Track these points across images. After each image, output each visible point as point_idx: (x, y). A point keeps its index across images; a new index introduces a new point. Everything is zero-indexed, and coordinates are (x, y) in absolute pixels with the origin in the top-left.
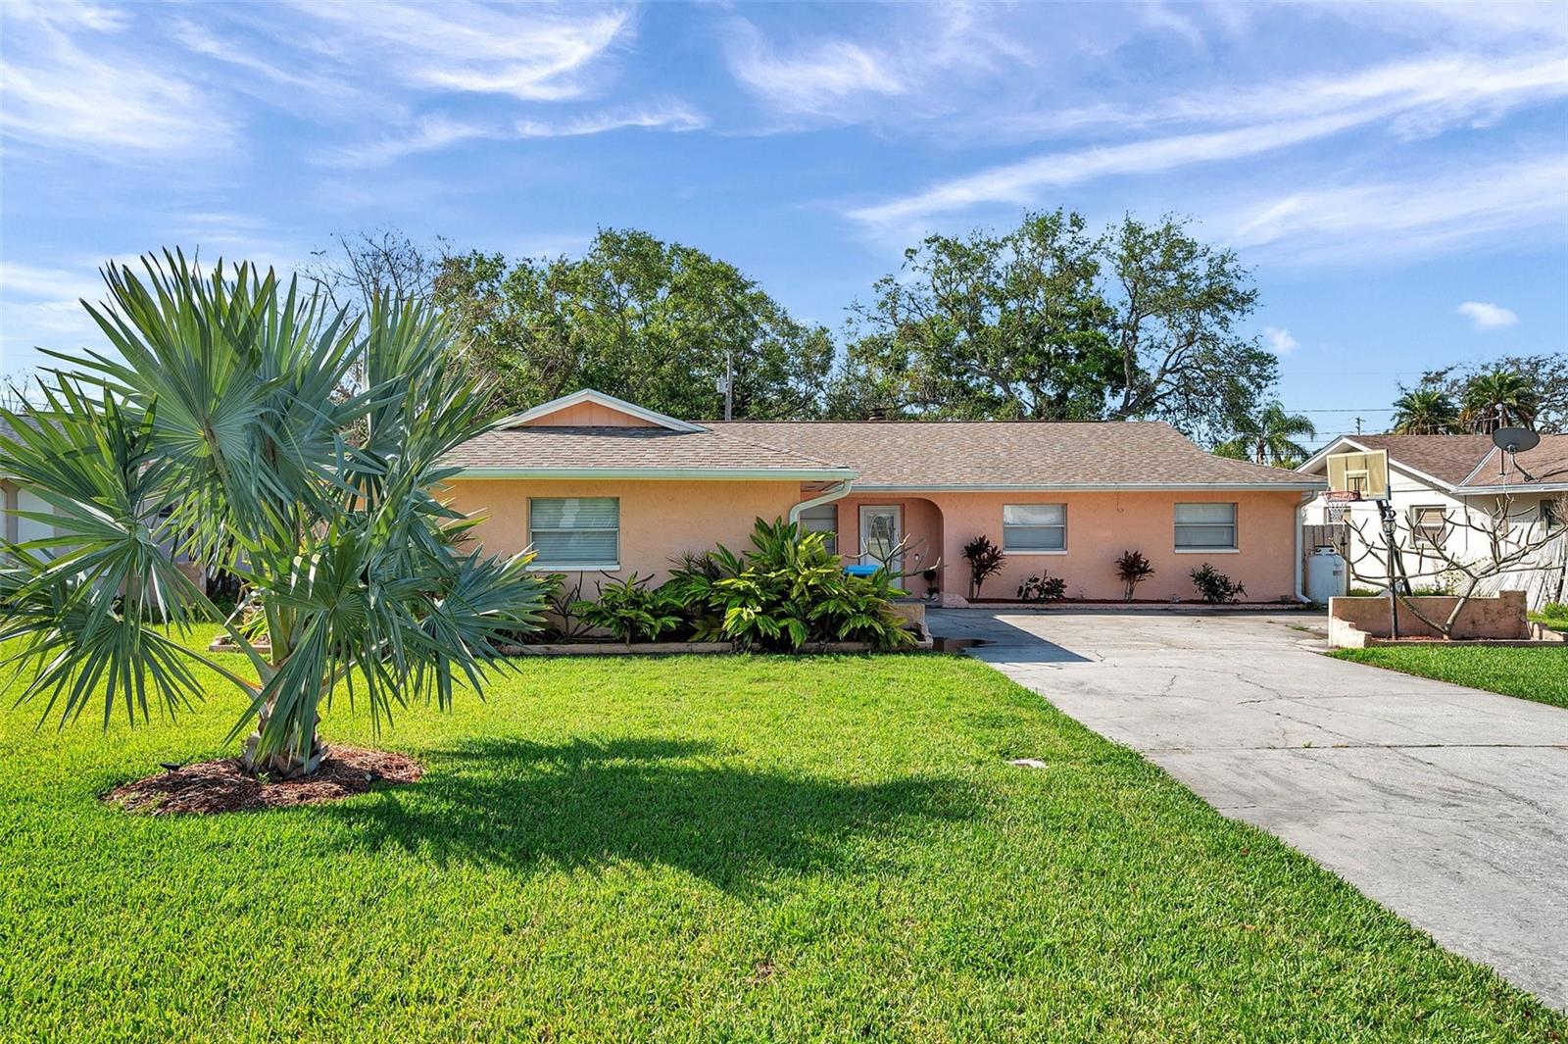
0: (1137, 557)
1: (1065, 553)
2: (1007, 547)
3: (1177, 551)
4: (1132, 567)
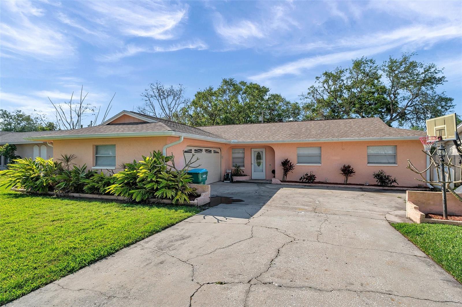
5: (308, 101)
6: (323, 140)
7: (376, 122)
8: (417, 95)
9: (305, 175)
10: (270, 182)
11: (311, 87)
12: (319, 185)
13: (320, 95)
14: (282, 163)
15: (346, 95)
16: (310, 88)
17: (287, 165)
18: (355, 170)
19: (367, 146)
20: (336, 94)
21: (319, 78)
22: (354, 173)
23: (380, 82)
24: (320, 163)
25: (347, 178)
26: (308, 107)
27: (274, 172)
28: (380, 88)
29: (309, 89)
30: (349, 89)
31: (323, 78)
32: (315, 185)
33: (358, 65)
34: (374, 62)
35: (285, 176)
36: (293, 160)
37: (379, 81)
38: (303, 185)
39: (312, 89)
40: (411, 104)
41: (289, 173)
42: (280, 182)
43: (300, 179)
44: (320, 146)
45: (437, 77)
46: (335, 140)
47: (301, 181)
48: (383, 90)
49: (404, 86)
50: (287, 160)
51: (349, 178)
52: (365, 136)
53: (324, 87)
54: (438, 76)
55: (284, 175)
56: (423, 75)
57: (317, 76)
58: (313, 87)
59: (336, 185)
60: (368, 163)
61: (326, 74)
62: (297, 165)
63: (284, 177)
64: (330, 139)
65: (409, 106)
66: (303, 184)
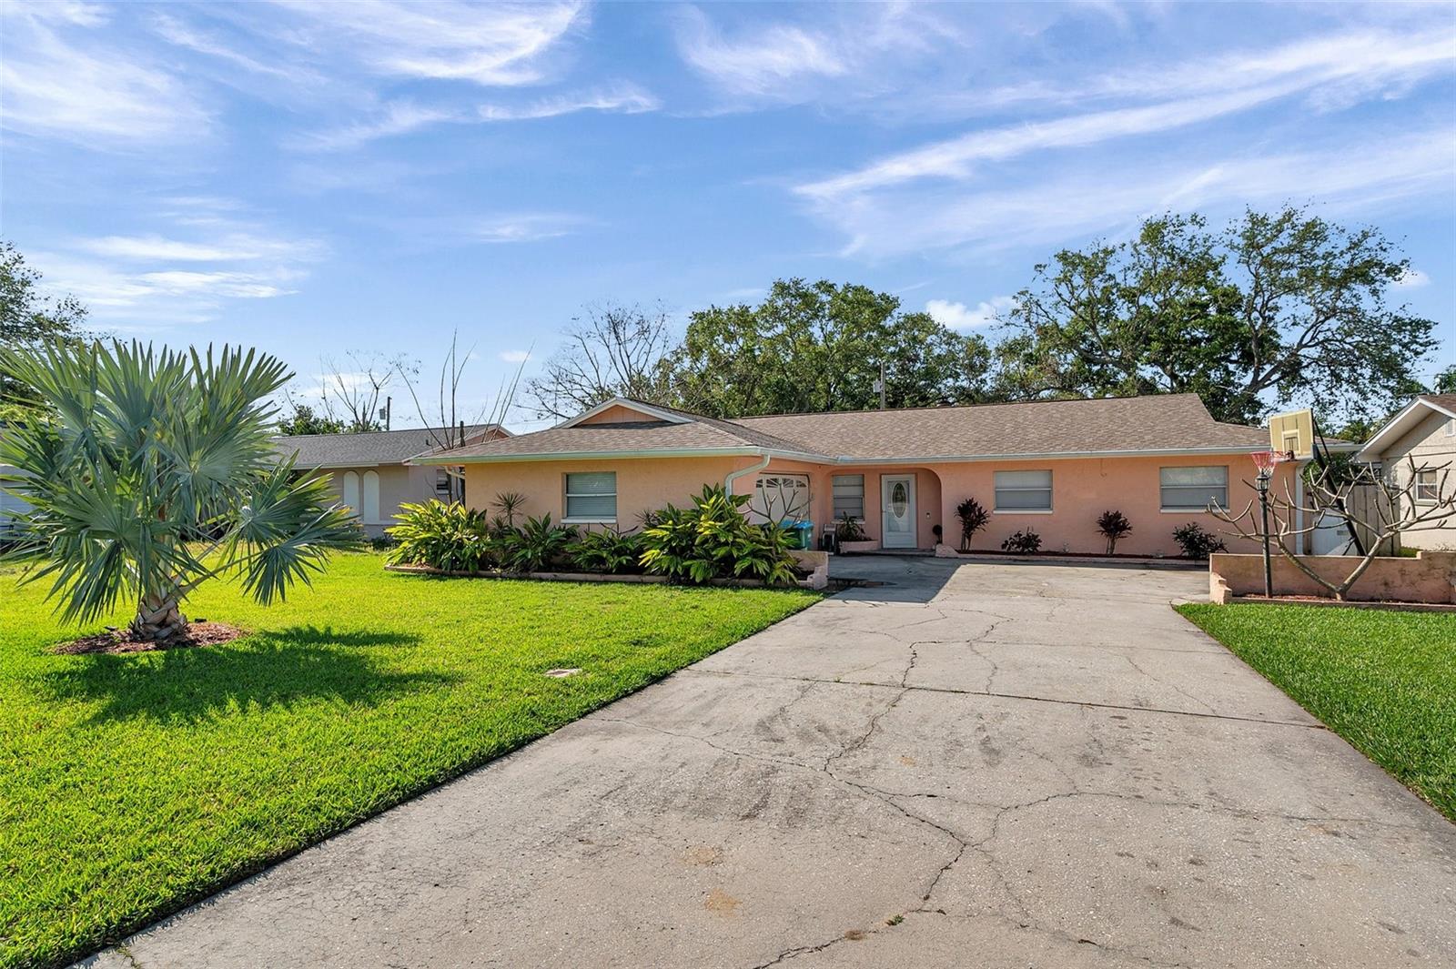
0: (1118, 516)
1: (1051, 512)
2: (998, 508)
3: (1162, 511)
4: (1113, 525)
5: (1015, 333)
6: (1057, 453)
7: (1187, 408)
8: (1333, 312)
9: (1016, 536)
10: (932, 553)
11: (1022, 293)
12: (1049, 558)
13: (1048, 317)
14: (959, 508)
15: (1124, 313)
16: (1017, 296)
17: (970, 514)
18: (1131, 523)
19: (1161, 468)
20: (1094, 311)
21: (1045, 267)
22: (1130, 529)
23: (1221, 278)
24: (1049, 507)
25: (1113, 541)
26: (1010, 350)
27: (937, 530)
28: (1223, 295)
29: (1014, 297)
30: (1130, 296)
31: (1056, 269)
32: (1038, 558)
33: (1153, 233)
34: (1202, 222)
35: (967, 540)
36: (985, 500)
37: (1220, 274)
38: (1010, 559)
39: (1024, 299)
40: (1313, 338)
41: (977, 533)
42: (956, 554)
43: (1004, 546)
44: (1049, 468)
45: (1387, 262)
46: (1085, 453)
47: (1005, 550)
48: (1231, 300)
49: (1290, 288)
50: (971, 501)
51: (1118, 542)
52: (1152, 445)
53: (1060, 295)
54: (1391, 258)
55: (964, 535)
56: (1348, 257)
57: (1039, 263)
58: (1027, 292)
59: (1086, 559)
60: (1164, 506)
61: (1063, 257)
62: (995, 512)
63: (964, 541)
64: (1073, 452)
65: (1306, 346)
66: (1009, 557)
